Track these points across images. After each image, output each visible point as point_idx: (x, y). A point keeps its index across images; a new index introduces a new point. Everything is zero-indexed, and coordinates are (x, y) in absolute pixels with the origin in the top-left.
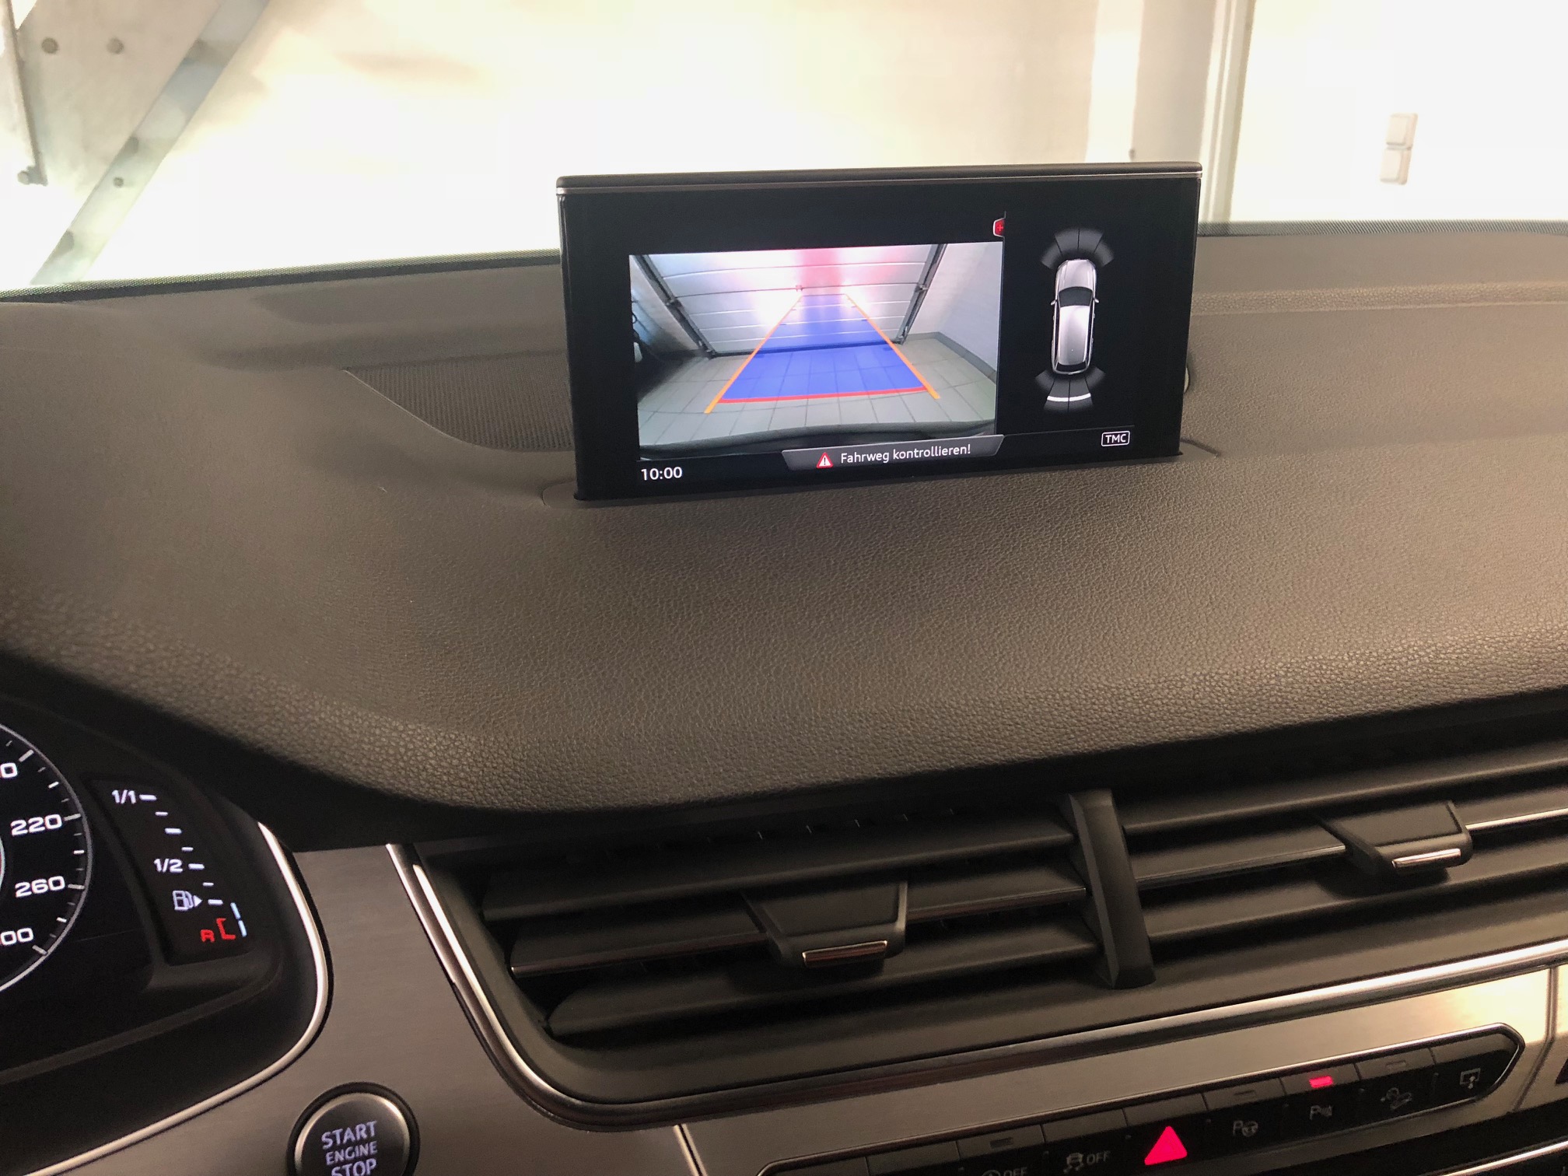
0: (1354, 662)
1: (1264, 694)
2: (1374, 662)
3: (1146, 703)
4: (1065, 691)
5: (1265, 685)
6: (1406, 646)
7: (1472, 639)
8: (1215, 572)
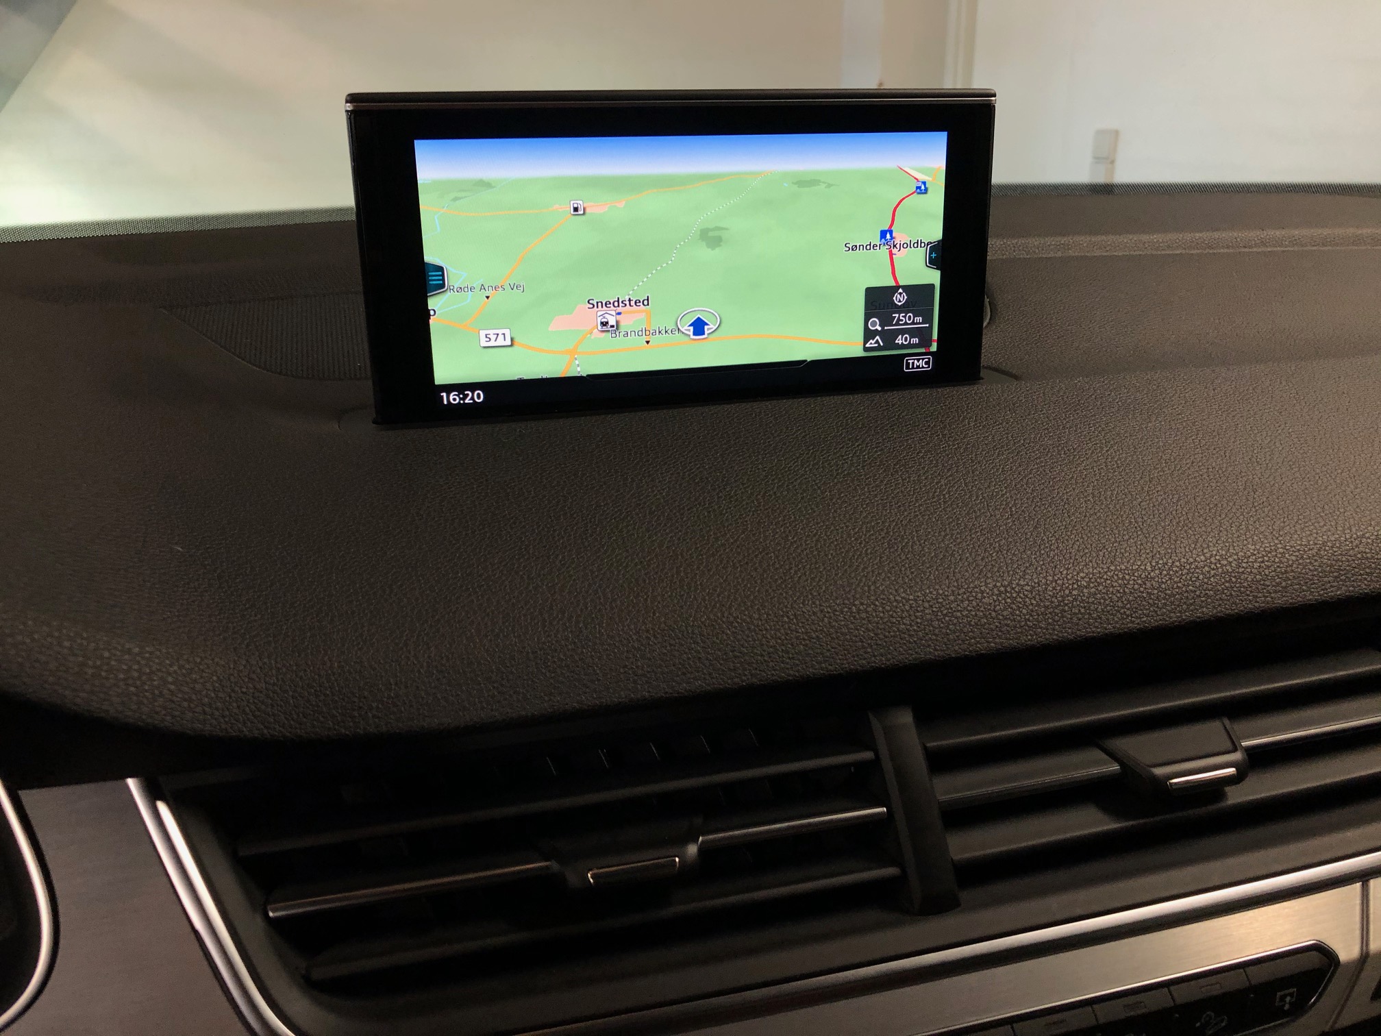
0: (1157, 572)
1: (1066, 605)
2: (1177, 572)
3: (946, 615)
4: (862, 604)
5: (1068, 596)
6: (1208, 555)
7: (1273, 548)
8: (1015, 485)
